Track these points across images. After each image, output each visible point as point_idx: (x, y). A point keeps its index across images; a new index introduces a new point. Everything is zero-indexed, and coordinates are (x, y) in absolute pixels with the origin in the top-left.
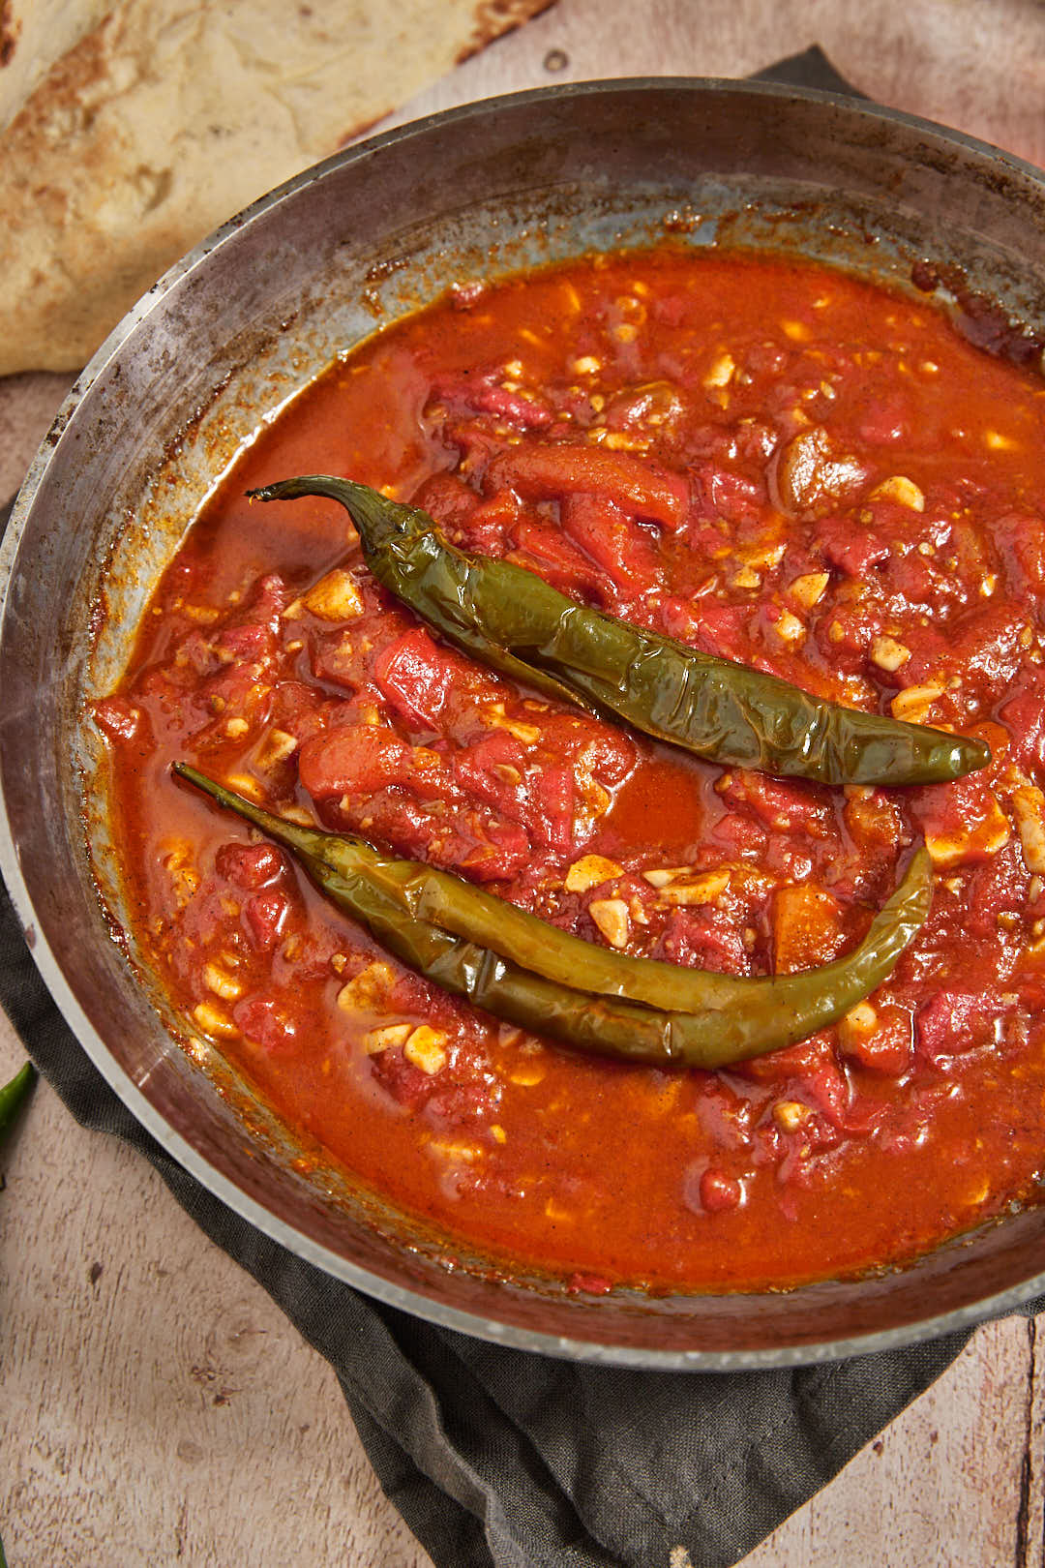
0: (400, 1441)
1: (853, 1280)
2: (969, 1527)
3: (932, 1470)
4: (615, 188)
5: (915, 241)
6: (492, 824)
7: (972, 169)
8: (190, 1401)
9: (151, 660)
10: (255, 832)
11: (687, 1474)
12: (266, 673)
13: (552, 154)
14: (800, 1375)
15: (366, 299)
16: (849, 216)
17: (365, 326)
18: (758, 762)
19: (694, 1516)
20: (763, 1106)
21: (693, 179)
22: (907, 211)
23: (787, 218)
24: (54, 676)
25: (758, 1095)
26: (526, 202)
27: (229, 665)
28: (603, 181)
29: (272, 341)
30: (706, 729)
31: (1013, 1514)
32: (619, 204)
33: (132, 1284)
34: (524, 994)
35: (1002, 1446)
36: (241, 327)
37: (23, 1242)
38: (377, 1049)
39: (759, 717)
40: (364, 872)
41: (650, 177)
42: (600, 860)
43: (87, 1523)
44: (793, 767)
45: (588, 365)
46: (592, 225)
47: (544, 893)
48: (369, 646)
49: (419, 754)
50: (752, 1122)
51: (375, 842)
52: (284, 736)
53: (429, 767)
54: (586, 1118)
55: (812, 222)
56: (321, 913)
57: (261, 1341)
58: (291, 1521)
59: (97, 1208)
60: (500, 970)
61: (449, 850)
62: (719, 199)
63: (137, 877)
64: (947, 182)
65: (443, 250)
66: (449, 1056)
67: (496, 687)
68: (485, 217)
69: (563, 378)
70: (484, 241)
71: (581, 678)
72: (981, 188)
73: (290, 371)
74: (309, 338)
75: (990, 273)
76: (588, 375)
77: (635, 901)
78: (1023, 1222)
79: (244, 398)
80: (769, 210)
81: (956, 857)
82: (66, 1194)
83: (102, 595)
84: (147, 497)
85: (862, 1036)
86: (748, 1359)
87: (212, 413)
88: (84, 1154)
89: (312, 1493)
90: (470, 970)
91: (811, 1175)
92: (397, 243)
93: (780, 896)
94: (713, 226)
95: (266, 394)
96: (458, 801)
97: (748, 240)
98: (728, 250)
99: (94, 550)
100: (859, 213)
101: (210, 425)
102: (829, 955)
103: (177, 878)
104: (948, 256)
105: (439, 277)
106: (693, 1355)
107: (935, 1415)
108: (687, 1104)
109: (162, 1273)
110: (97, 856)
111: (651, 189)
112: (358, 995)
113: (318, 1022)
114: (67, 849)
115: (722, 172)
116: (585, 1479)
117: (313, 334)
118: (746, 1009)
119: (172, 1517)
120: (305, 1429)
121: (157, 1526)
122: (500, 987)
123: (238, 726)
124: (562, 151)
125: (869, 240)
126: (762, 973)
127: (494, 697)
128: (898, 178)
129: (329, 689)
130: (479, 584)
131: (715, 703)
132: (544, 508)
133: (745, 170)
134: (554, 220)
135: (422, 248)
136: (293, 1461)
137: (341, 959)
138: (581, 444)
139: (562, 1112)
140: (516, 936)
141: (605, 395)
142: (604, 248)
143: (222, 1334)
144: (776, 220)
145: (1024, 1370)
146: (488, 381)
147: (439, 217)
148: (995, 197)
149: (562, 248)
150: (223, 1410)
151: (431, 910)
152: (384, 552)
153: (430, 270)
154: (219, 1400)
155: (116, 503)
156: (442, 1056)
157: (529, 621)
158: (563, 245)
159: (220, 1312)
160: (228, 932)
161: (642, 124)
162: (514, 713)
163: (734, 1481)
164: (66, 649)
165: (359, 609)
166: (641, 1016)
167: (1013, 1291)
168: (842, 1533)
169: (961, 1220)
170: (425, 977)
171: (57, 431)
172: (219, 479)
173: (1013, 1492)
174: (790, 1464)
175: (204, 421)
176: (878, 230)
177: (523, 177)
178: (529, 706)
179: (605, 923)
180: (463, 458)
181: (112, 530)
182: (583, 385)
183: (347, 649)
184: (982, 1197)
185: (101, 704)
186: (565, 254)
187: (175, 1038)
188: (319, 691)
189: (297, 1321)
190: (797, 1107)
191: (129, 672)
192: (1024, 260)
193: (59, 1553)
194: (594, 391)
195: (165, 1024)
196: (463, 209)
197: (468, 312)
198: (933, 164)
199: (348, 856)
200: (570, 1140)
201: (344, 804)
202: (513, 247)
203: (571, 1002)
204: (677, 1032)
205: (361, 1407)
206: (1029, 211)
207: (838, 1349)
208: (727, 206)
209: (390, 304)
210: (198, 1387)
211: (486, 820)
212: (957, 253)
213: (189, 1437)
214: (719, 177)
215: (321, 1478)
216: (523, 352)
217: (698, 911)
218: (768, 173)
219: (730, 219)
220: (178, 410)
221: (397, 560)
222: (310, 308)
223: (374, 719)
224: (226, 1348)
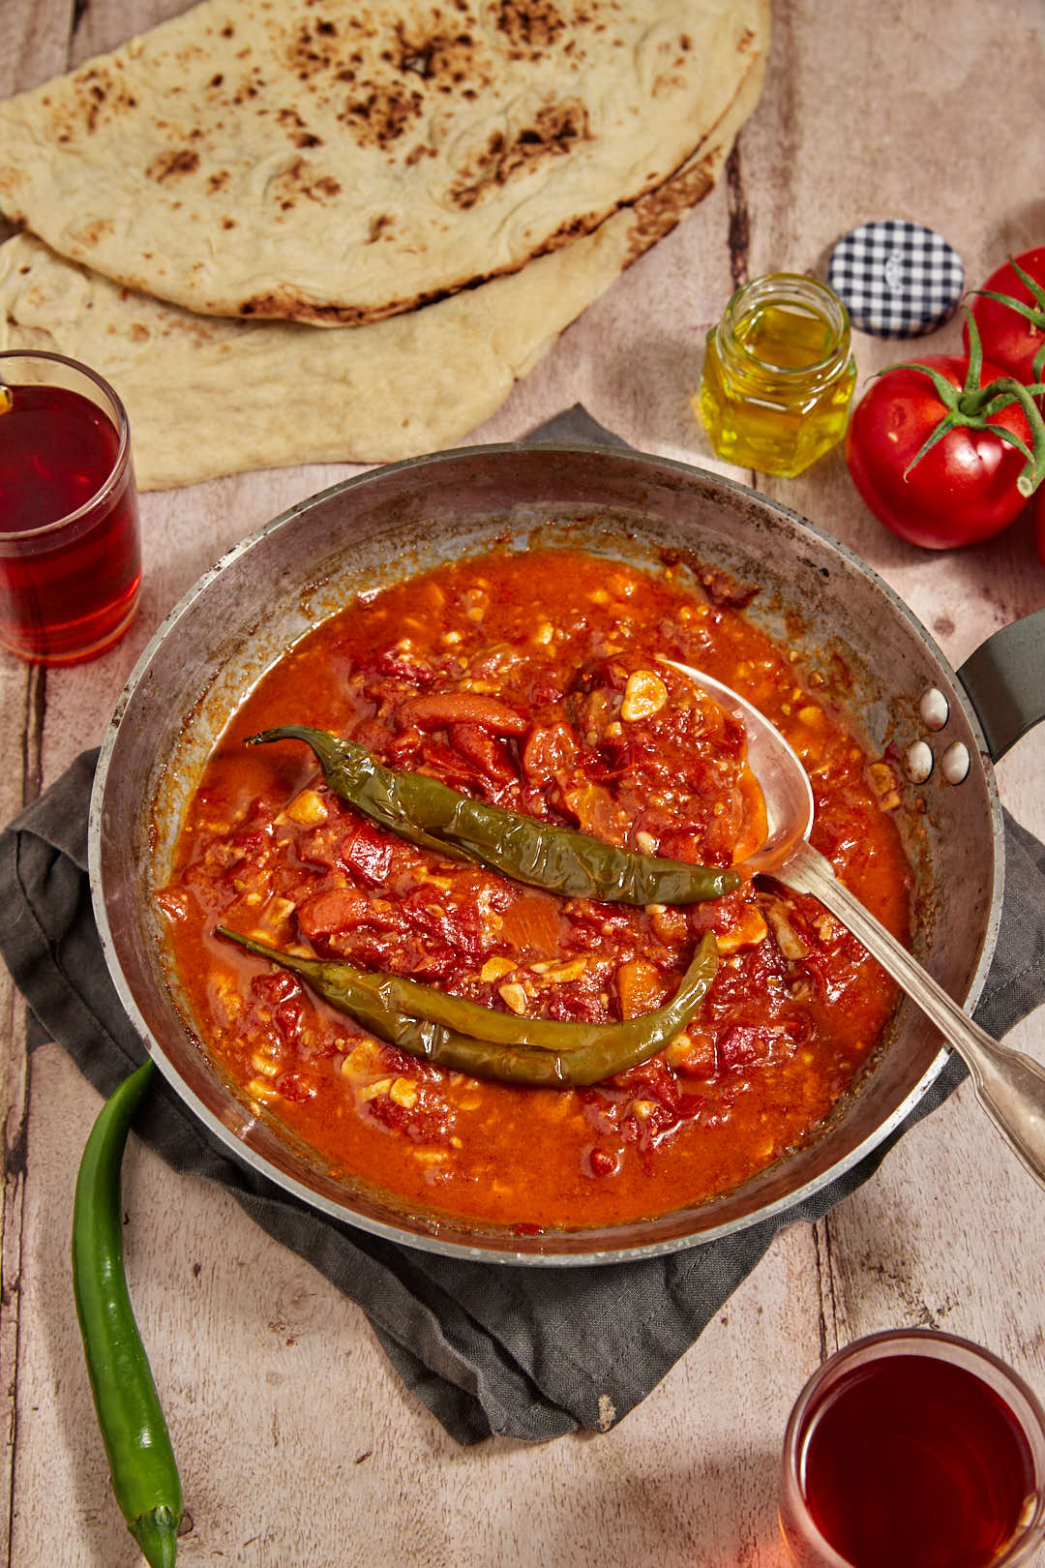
0: (414, 1351)
1: (694, 1207)
2: (789, 1365)
3: (762, 1331)
4: (460, 519)
5: (660, 535)
6: (429, 944)
7: (694, 486)
8: (271, 1345)
9: (192, 862)
10: (274, 966)
11: (603, 1347)
12: (268, 862)
13: (416, 501)
14: (669, 1261)
15: (302, 609)
16: (615, 522)
17: (303, 627)
18: (589, 893)
19: (611, 1374)
20: (625, 1105)
21: (510, 508)
22: (653, 516)
23: (576, 528)
24: (133, 878)
25: (622, 1098)
26: (401, 534)
27: (243, 860)
28: (451, 515)
29: (243, 642)
30: (556, 873)
31: (817, 1354)
32: (462, 529)
33: (222, 1274)
34: (464, 1051)
35: (805, 1311)
36: (224, 636)
37: (145, 1256)
38: (372, 1097)
39: (589, 865)
40: (352, 982)
41: (482, 510)
42: (500, 960)
43: (212, 1433)
44: (613, 895)
45: (454, 637)
46: (447, 544)
47: (468, 985)
48: (335, 838)
49: (378, 904)
50: (619, 1115)
51: (354, 963)
52: (285, 902)
53: (382, 911)
54: (511, 1126)
55: (592, 528)
56: (325, 1014)
57: (312, 1301)
58: (347, 1414)
59: (192, 1227)
60: (446, 1036)
61: (404, 963)
62: (529, 520)
63: (203, 1004)
64: (678, 496)
65: (350, 571)
66: (419, 1096)
67: (420, 856)
68: (376, 547)
69: (439, 649)
70: (376, 562)
71: (471, 846)
72: (700, 498)
73: (257, 661)
74: (268, 639)
75: (712, 551)
76: (453, 645)
77: (528, 983)
78: (798, 1158)
79: (230, 683)
80: (562, 523)
81: (734, 947)
82: (171, 1220)
83: (154, 822)
84: (175, 754)
85: (682, 1055)
86: (635, 1253)
87: (210, 695)
88: (179, 1193)
89: (359, 1394)
90: (426, 1038)
91: (659, 1146)
92: (319, 570)
93: (621, 970)
94: (526, 537)
95: (244, 678)
96: (406, 931)
97: (550, 544)
98: (539, 550)
99: (146, 793)
100: (622, 520)
101: (210, 702)
102: (657, 1004)
103: (226, 1000)
104: (684, 542)
105: (348, 589)
106: (601, 1255)
107: (759, 1296)
108: (578, 1109)
109: (241, 1265)
110: (174, 991)
111: (483, 517)
112: (356, 1064)
113: (331, 1084)
114: (156, 988)
115: (529, 502)
116: (538, 1362)
117: (270, 635)
118: (609, 1044)
119: (268, 1422)
120: (349, 1354)
121: (259, 1429)
122: (448, 1049)
123: (254, 898)
124: (423, 499)
125: (630, 537)
126: (614, 1020)
127: (419, 862)
128: (645, 495)
129: (312, 868)
130: (402, 789)
131: (560, 857)
132: (438, 736)
133: (544, 499)
134: (420, 543)
135: (335, 571)
136: (344, 1375)
137: (340, 1042)
138: (455, 692)
139: (496, 1124)
140: (455, 1015)
141: (469, 656)
142: (455, 558)
143: (286, 1299)
144: (567, 530)
145: (813, 1261)
146: (388, 655)
147: (346, 550)
148: (710, 503)
149: (428, 562)
150: (293, 1348)
151: (398, 1003)
152: (338, 772)
153: (342, 585)
154: (290, 1342)
155: (157, 761)
156: (414, 1096)
157: (437, 810)
158: (429, 560)
159: (283, 1285)
160: (265, 1033)
161: (474, 476)
162: (434, 871)
163: (634, 1348)
164: (137, 859)
165: (326, 814)
166: (539, 1055)
167: (795, 1193)
168: (708, 1378)
169: (757, 1165)
170: (398, 1047)
171: (118, 717)
172: (219, 737)
173: (816, 1340)
174: (669, 1333)
175: (206, 701)
176: (636, 530)
177: (399, 519)
178: (443, 866)
179: (509, 999)
180: (379, 708)
181: (155, 778)
182: (453, 653)
183: (320, 841)
184: (769, 1151)
185: (162, 893)
186: (430, 565)
187: (240, 1101)
188: (306, 871)
189: (337, 1283)
190: (646, 1103)
191: (176, 871)
192: (733, 542)
193: (196, 1455)
194: (461, 654)
195: (234, 1095)
196: (361, 543)
197: (371, 611)
198: (667, 485)
199: (339, 974)
200: (503, 1142)
201: (332, 941)
202: (395, 564)
203: (494, 1051)
204: (565, 1064)
205: (386, 1333)
206: (732, 509)
207: (691, 1241)
208: (535, 524)
209: (318, 611)
210: (275, 1335)
211: (424, 942)
212: (689, 540)
213: (273, 1368)
214: (527, 505)
215: (364, 1385)
216: (412, 635)
217: (570, 986)
218: (559, 500)
219: (537, 531)
220: (189, 695)
221: (347, 777)
222: (267, 618)
223: (343, 885)
224: (290, 1308)
